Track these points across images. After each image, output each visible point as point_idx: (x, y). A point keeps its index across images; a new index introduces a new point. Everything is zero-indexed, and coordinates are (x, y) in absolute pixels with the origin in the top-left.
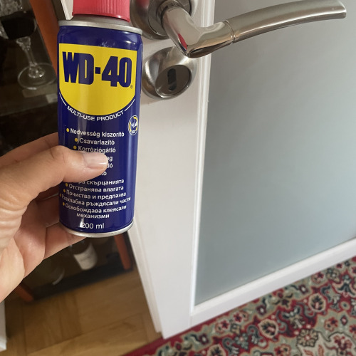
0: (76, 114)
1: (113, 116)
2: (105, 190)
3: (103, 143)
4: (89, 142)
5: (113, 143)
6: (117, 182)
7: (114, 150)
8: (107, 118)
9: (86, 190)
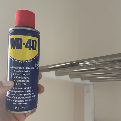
0: (15, 60)
1: (30, 61)
2: (26, 91)
3: (25, 71)
4: (19, 71)
5: (29, 71)
6: (31, 88)
7: (30, 74)
8: (27, 62)
9: (18, 92)
